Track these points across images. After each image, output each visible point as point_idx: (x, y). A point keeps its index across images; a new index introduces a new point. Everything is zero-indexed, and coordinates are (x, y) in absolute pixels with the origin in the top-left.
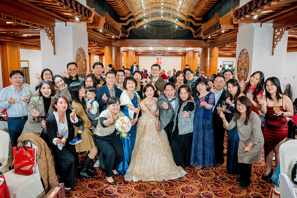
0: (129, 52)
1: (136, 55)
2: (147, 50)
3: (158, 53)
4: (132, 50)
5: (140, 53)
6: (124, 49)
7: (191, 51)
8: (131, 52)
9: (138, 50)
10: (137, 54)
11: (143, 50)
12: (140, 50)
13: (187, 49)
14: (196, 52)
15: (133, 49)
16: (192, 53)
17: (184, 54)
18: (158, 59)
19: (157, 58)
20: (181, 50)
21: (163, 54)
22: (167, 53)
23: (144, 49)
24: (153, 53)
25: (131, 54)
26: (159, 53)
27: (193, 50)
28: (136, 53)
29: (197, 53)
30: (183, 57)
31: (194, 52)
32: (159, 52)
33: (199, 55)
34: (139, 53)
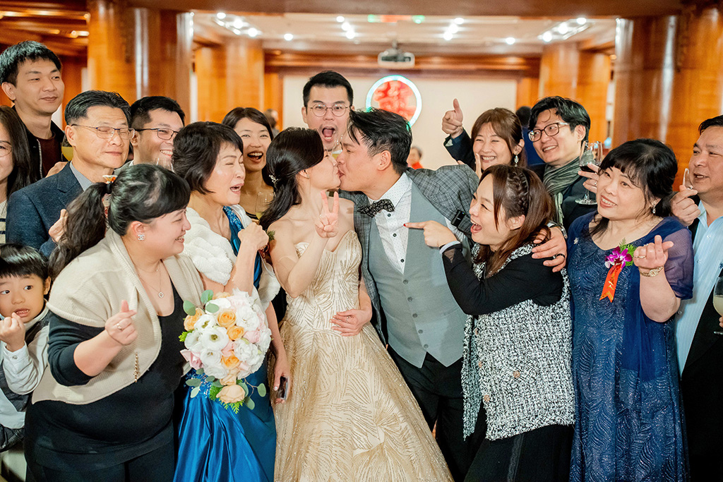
0: (231, 51)
1: (268, 69)
2: (326, 43)
3: (387, 59)
4: (246, 38)
5: (288, 60)
6: (198, 29)
7: (567, 44)
8: (243, 52)
9: (278, 41)
10: (272, 63)
11: (307, 41)
12: (288, 37)
13: (547, 37)
14: (595, 51)
15: (253, 33)
16: (573, 58)
17: (532, 65)
18: (385, 93)
19: (383, 88)
20: (511, 41)
21: (410, 65)
22: (436, 60)
23: (312, 36)
24: (361, 58)
25: (242, 61)
26: (394, 59)
27: (578, 43)
28: (269, 56)
29: (600, 60)
30: (526, 82)
31: (589, 53)
32: (393, 52)
33: (612, 73)
34: (287, 57)
